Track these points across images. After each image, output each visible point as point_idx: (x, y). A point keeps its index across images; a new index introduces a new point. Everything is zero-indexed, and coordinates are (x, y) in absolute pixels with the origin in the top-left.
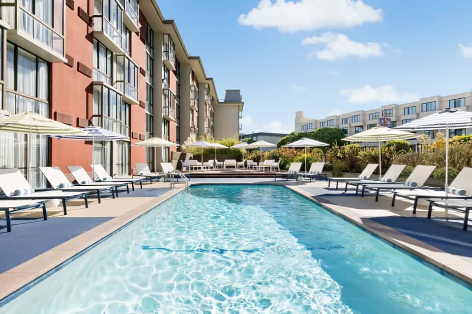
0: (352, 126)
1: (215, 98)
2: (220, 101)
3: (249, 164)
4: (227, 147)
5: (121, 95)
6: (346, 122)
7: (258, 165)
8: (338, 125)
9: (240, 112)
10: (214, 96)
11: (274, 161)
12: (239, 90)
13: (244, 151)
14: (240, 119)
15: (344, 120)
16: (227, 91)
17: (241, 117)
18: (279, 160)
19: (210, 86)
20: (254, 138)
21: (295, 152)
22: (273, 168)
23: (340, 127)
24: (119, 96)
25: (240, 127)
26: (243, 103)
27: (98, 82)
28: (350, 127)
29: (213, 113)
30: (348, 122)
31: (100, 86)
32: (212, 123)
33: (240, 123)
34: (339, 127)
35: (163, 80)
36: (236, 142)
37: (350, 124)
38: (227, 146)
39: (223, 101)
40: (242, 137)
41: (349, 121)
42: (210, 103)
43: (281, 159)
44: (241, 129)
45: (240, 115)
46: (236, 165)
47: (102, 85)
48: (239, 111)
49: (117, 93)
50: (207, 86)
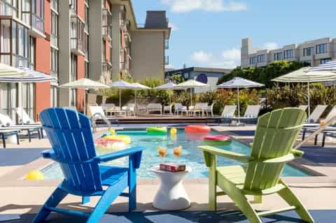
0: (316, 58)
1: (132, 24)
2: (139, 26)
3: (176, 108)
4: (150, 88)
5: (28, 28)
6: (309, 54)
7: (188, 109)
8: (299, 58)
9: (166, 41)
10: (132, 20)
11: (207, 104)
12: (164, 12)
13: (171, 93)
14: (166, 50)
15: (306, 50)
16: (148, 12)
17: (167, 48)
18: (212, 103)
19: (126, 8)
20: (186, 75)
21: (231, 93)
22: (205, 113)
23: (301, 60)
24: (26, 30)
25: (166, 60)
26: (170, 28)
27: (5, 16)
28: (314, 60)
29: (130, 43)
30: (312, 53)
31: (9, 21)
32: (128, 55)
33: (166, 55)
34: (299, 60)
35: (70, 6)
36: (161, 82)
37: (314, 56)
38: (149, 86)
39: (143, 26)
40: (169, 74)
41: (313, 51)
42: (126, 30)
43: (214, 102)
44: (168, 64)
45: (166, 44)
46: (161, 110)
47: (11, 19)
48: (164, 38)
49: (25, 27)
50: (122, 8)
